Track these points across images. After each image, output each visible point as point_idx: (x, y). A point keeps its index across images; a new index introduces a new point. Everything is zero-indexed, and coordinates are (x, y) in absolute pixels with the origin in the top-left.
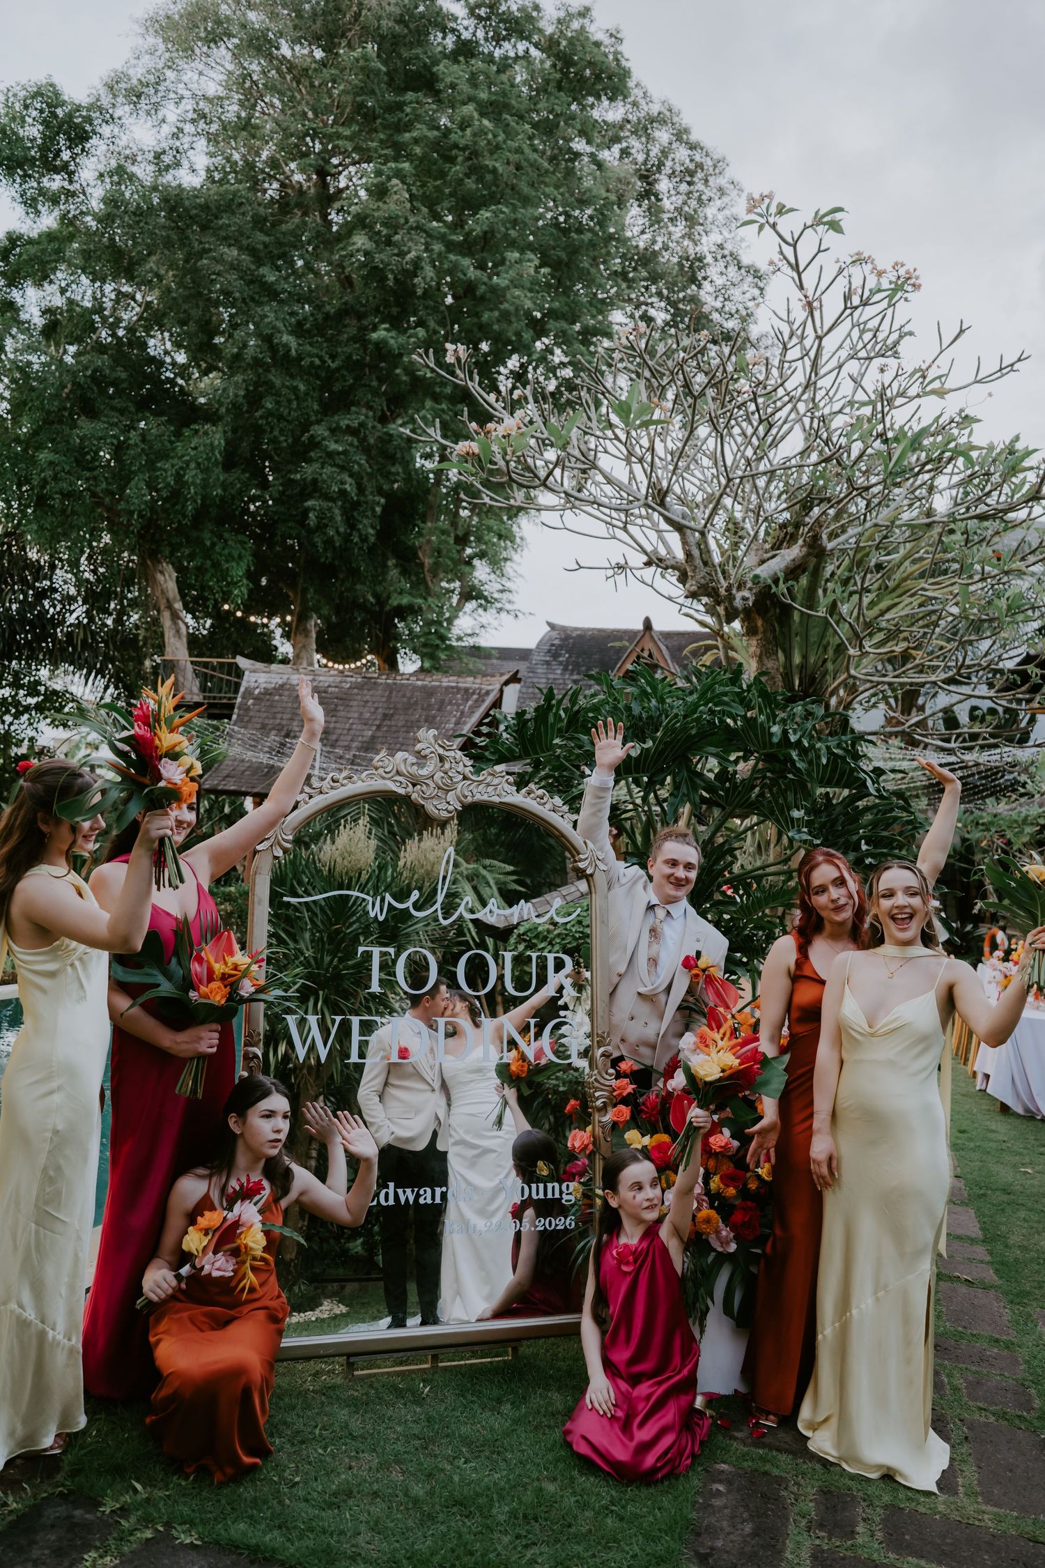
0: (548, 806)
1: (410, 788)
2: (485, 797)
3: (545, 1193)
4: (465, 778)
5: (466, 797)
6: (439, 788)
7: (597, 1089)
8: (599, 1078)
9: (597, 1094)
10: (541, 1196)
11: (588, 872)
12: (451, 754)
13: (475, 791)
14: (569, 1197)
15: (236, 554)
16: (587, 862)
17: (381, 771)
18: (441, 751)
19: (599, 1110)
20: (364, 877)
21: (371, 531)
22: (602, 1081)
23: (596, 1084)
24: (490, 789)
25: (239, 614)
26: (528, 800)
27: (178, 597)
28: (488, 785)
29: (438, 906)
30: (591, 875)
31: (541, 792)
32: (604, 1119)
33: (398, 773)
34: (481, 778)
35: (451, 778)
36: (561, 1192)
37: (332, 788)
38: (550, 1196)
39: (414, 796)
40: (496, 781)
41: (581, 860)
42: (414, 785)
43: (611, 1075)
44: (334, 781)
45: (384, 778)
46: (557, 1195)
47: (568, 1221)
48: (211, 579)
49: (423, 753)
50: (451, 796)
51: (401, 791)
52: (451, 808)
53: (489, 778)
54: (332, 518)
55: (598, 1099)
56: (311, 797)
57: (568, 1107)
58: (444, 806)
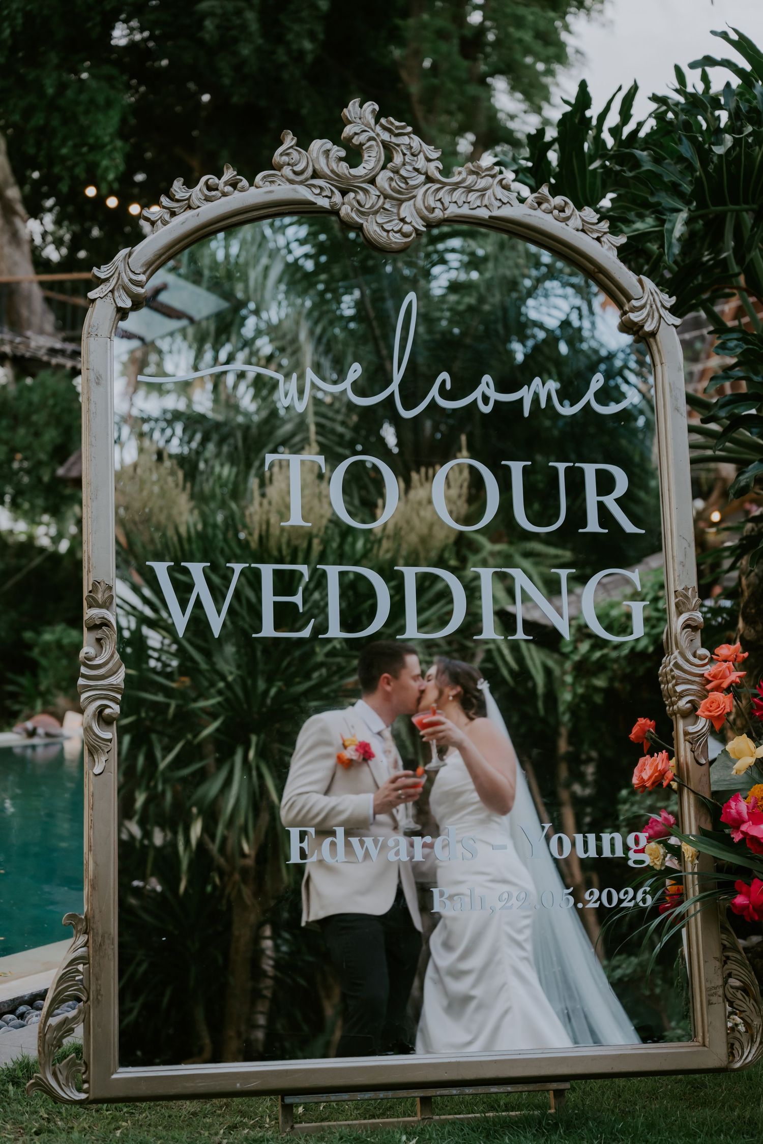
0: (576, 222)
1: (337, 197)
2: (465, 211)
3: (599, 850)
4: (429, 179)
5: (432, 210)
6: (386, 197)
7: (678, 681)
8: (681, 661)
9: (679, 689)
10: (592, 853)
11: (648, 327)
12: (405, 140)
13: (446, 200)
14: (640, 857)
15: (101, 99)
16: (645, 312)
17: (287, 171)
18: (386, 136)
19: (685, 715)
20: (317, 546)
21: (308, 45)
22: (686, 666)
23: (677, 672)
24: (472, 197)
25: (112, 202)
26: (539, 213)
27: (11, 180)
28: (469, 190)
29: (394, 387)
30: (653, 334)
31: (559, 200)
32: (691, 729)
33: (315, 175)
34: (455, 179)
35: (405, 179)
36: (626, 848)
37: (208, 199)
38: (607, 853)
39: (345, 210)
40: (482, 183)
41: (634, 309)
42: (344, 193)
43: (701, 658)
44: (209, 188)
45: (291, 182)
46: (619, 853)
47: (640, 895)
48: (63, 143)
49: (356, 141)
50: (406, 210)
51: (324, 203)
52: (407, 228)
53: (471, 179)
54: (244, 27)
55: (681, 696)
56: (173, 214)
57: (635, 729)
58: (396, 225)
